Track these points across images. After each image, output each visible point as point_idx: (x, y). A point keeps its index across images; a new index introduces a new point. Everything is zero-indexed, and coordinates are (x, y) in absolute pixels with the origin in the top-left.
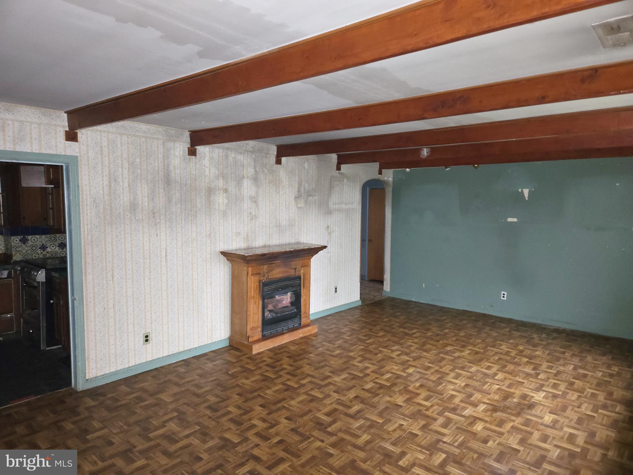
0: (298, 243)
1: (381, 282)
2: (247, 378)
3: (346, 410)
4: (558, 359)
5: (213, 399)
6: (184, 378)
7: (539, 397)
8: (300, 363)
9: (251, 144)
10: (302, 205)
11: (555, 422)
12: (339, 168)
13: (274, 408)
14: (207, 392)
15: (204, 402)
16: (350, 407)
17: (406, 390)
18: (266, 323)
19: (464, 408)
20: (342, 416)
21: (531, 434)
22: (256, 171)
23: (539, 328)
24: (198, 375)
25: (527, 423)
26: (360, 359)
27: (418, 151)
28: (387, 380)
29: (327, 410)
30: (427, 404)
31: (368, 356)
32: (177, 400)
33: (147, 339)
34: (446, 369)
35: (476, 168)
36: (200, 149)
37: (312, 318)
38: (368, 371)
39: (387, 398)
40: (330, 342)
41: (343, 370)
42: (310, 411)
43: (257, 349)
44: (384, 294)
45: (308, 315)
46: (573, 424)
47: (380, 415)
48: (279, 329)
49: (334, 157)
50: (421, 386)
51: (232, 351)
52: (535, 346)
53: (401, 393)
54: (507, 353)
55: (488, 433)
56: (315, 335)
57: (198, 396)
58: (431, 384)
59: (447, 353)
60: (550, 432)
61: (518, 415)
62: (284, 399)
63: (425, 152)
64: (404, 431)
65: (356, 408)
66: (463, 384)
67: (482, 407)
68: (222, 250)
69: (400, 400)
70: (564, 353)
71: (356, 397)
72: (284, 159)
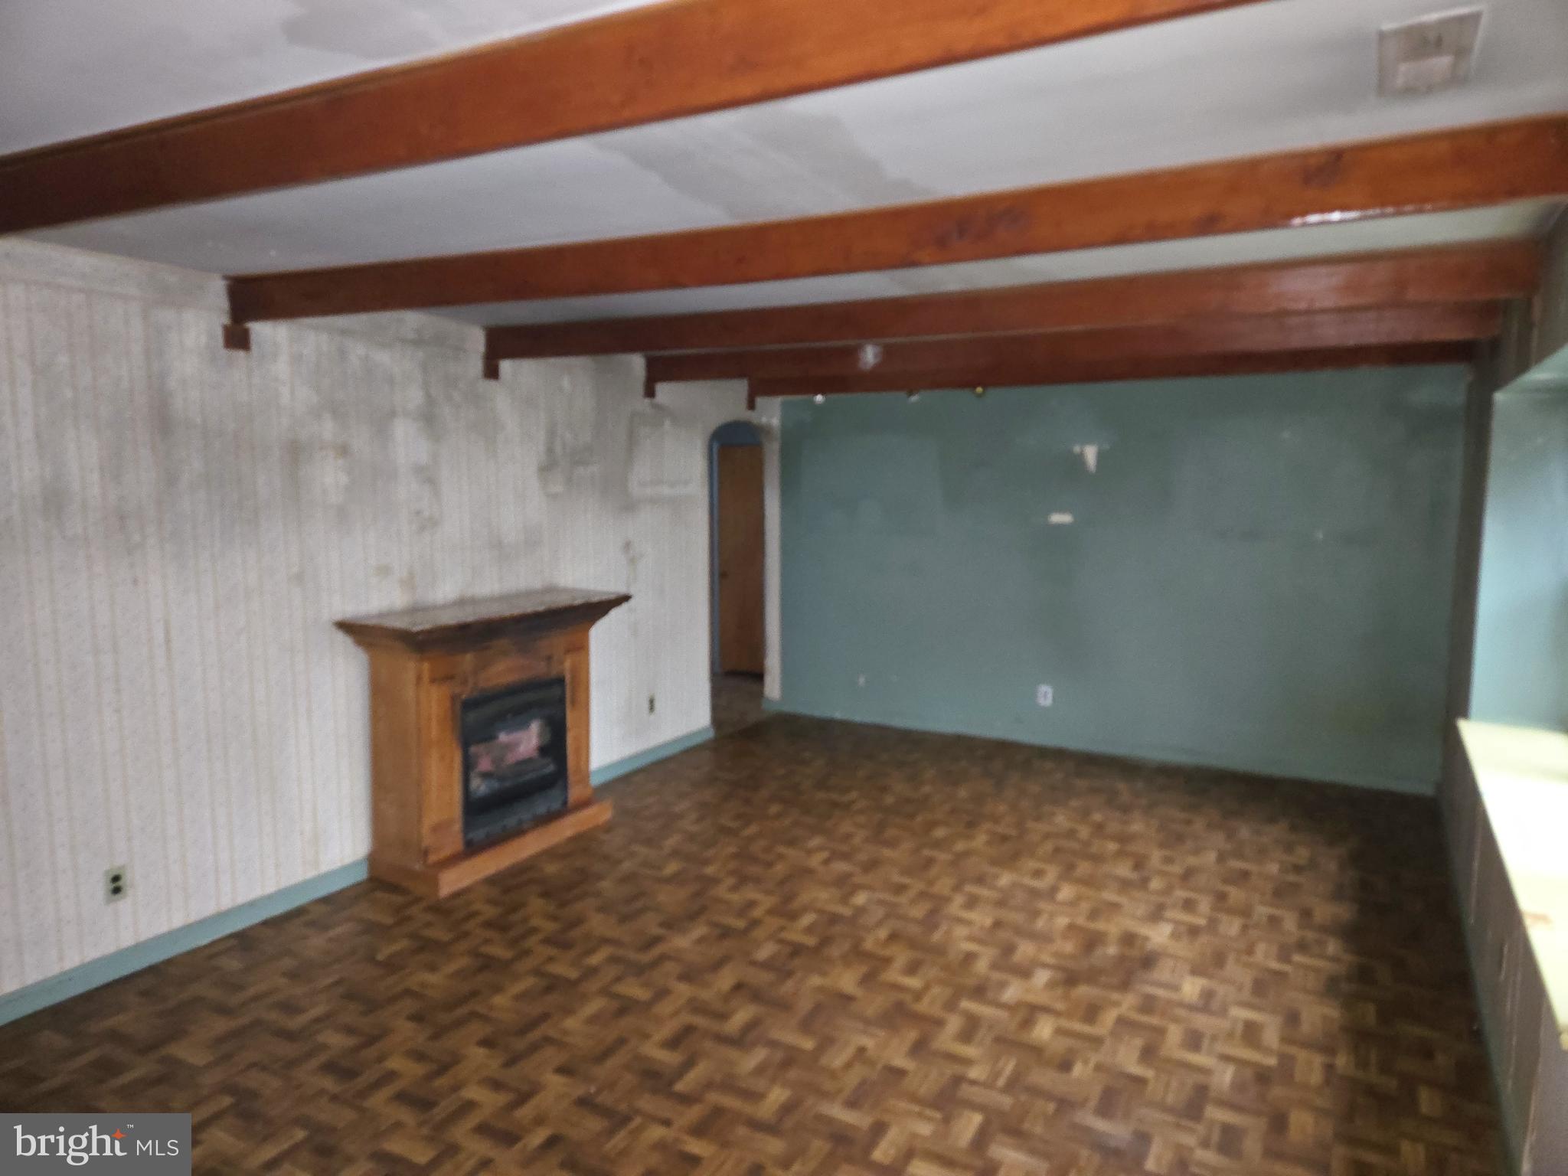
0: (550, 589)
1: (758, 676)
2: (432, 968)
3: (714, 1026)
4: (1180, 839)
5: (336, 1041)
6: (240, 988)
7: (1159, 935)
8: (578, 907)
9: (412, 320)
10: (558, 488)
11: (1208, 995)
12: (650, 392)
13: (520, 1044)
14: (317, 1020)
15: (309, 1055)
16: (723, 1017)
17: (857, 953)
18: (475, 809)
19: (1002, 985)
20: (708, 1045)
21: (1161, 1032)
22: (428, 395)
23: (1126, 768)
24: (284, 974)
25: (1148, 1005)
26: (731, 881)
27: (852, 353)
28: (809, 930)
29: (666, 1031)
30: (914, 982)
31: (754, 870)
32: (227, 1057)
33: (116, 885)
34: (944, 886)
35: (979, 396)
36: (261, 330)
37: (595, 781)
38: (757, 913)
39: (816, 980)
40: (649, 842)
41: (693, 916)
42: (621, 1042)
43: (451, 881)
44: (765, 706)
45: (585, 775)
46: (1246, 995)
47: (806, 1026)
48: (511, 821)
49: (637, 363)
50: (893, 937)
51: (379, 895)
52: (1126, 809)
53: (847, 960)
54: (1071, 834)
55: (1069, 1042)
56: (608, 828)
57: (289, 1036)
58: (914, 930)
59: (937, 844)
60: (1201, 1021)
61: (1125, 986)
62: (545, 1017)
63: (870, 355)
64: (871, 1063)
65: (742, 1016)
66: (988, 921)
67: (1042, 977)
68: (339, 617)
69: (847, 981)
70: (1189, 822)
71: (738, 987)
72: (506, 366)
